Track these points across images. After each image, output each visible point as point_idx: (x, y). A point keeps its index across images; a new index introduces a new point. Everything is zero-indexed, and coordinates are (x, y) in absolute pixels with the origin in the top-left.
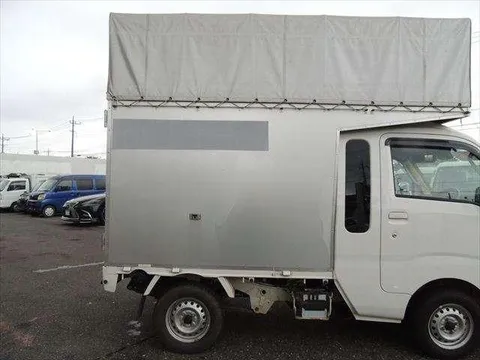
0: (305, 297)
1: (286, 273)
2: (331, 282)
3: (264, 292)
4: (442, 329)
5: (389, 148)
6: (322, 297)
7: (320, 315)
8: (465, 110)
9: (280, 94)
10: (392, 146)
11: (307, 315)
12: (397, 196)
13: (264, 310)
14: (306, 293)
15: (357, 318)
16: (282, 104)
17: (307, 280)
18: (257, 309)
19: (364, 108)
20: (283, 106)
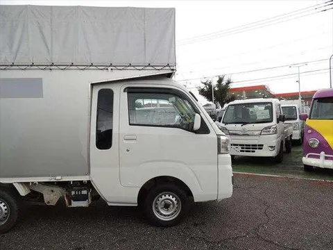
0: (73, 193)
1: (57, 178)
2: (89, 182)
3: (52, 191)
4: (162, 208)
5: (126, 94)
6: (84, 192)
7: (84, 204)
8: (172, 68)
9: (49, 59)
10: (128, 93)
11: (75, 204)
12: (130, 124)
13: (53, 203)
14: (74, 190)
15: (109, 204)
16: (51, 66)
17: (73, 182)
18: (49, 202)
19: (105, 68)
20: (52, 67)
